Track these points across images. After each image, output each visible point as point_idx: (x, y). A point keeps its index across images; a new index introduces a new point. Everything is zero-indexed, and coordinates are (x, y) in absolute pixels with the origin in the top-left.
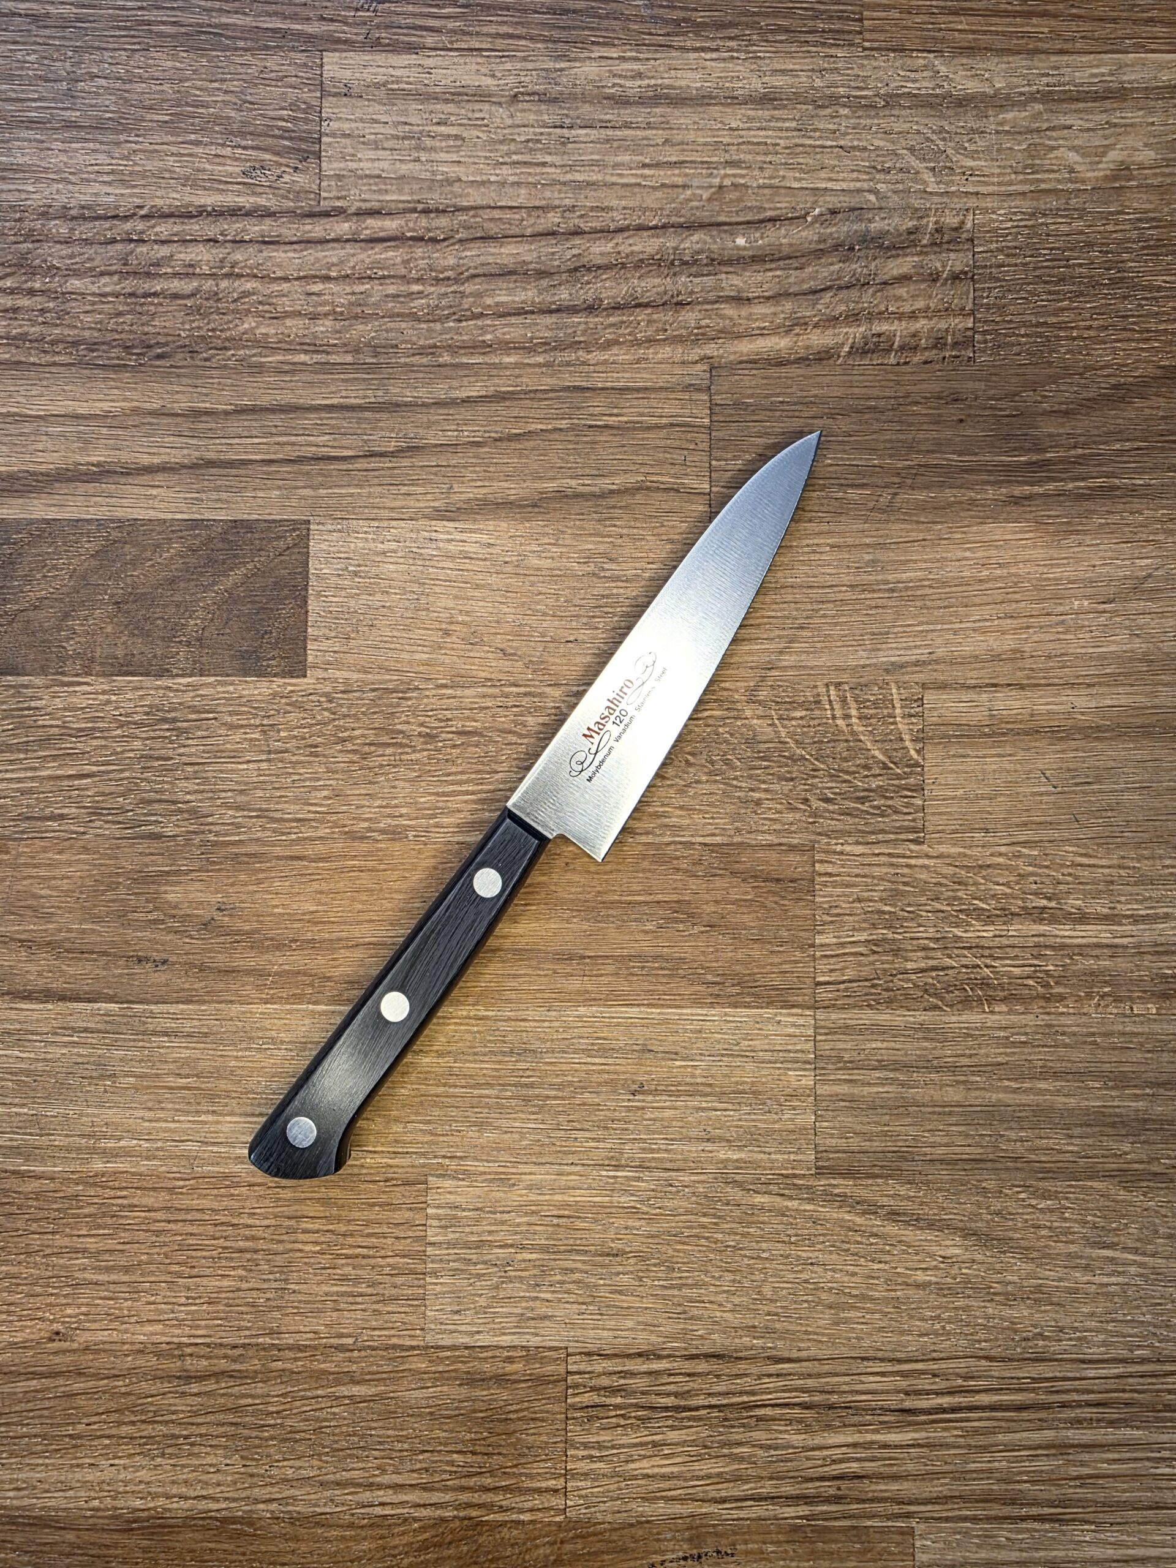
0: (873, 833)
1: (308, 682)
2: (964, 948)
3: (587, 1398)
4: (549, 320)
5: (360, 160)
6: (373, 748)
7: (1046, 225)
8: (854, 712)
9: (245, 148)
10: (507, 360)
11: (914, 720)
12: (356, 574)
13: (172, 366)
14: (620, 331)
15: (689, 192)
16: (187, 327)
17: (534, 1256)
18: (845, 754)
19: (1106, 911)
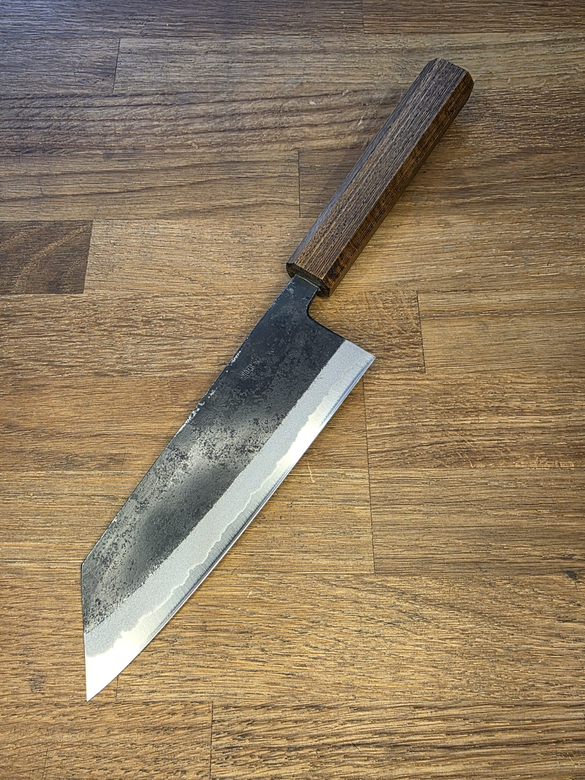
0: (396, 367)
1: (83, 295)
2: (454, 430)
5: (134, 76)
6: (116, 328)
9: (81, 73)
10: (198, 151)
11: (413, 309)
12: (114, 244)
13: (33, 156)
14: (254, 139)
15: (287, 85)
16: (43, 140)
18: (376, 327)
19: (535, 408)
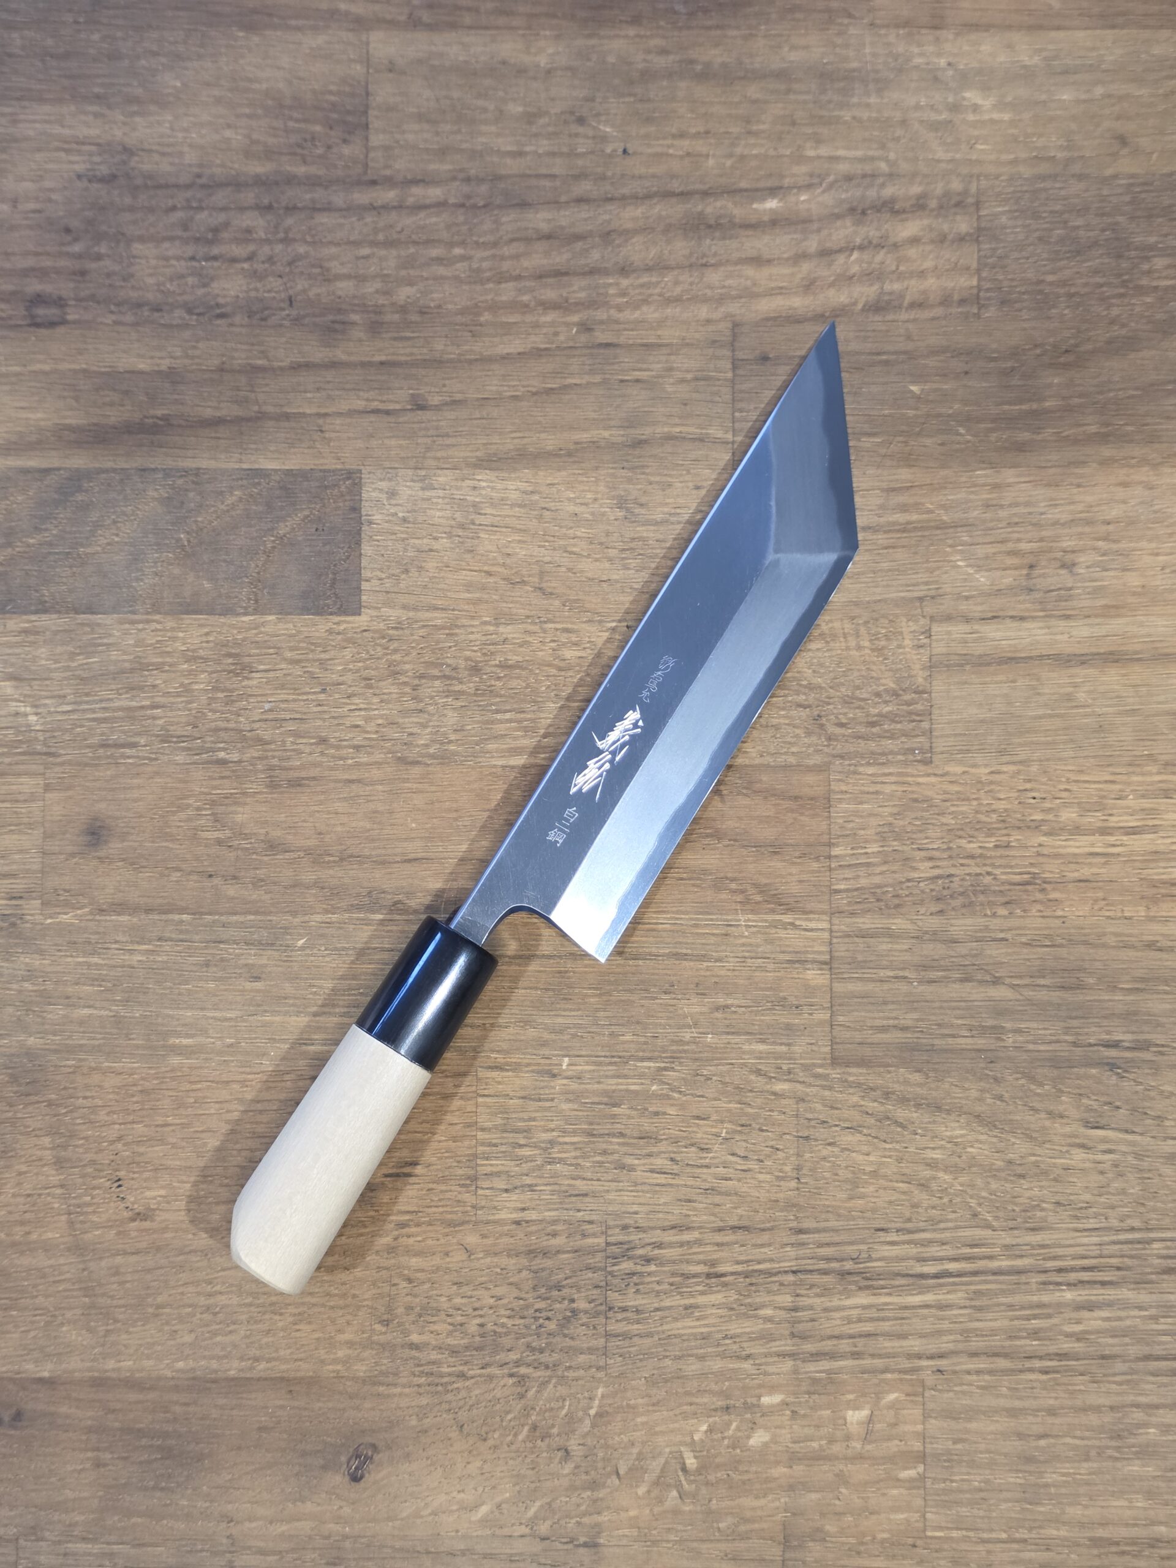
0: (883, 754)
1: (362, 620)
2: (968, 858)
3: (626, 1266)
4: (584, 282)
5: (404, 132)
6: (423, 681)
7: (1045, 190)
8: (867, 644)
9: (297, 121)
10: (543, 319)
11: (922, 651)
12: (405, 520)
13: (231, 325)
14: (650, 291)
15: (711, 162)
16: (244, 288)
17: (575, 1139)
18: (857, 682)
19: (1099, 824)
